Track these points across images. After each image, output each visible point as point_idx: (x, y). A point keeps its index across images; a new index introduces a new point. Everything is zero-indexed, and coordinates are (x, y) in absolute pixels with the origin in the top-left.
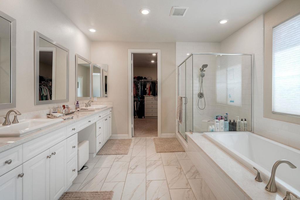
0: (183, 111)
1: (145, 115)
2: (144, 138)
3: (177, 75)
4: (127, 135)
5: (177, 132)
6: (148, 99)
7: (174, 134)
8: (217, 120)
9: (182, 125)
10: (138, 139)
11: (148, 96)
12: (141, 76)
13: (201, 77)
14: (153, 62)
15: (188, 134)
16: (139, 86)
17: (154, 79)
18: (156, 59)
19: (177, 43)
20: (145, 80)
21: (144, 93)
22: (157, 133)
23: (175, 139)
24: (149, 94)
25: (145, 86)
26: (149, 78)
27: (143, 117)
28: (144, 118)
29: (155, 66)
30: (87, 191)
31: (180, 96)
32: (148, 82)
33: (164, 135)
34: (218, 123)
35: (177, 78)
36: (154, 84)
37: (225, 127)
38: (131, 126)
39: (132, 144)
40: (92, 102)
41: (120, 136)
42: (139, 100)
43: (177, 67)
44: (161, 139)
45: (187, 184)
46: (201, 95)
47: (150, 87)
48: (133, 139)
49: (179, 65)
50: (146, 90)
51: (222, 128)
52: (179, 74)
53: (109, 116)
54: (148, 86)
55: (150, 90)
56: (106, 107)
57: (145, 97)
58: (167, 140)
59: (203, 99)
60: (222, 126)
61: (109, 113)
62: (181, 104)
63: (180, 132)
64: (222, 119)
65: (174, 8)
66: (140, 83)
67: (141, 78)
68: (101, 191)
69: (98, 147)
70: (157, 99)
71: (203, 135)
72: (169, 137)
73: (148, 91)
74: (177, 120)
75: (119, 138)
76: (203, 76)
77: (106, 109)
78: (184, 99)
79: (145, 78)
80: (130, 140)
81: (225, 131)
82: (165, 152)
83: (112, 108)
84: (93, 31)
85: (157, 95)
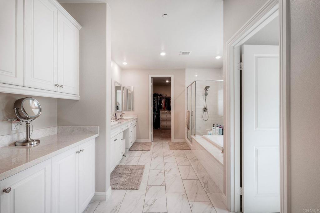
0: (190, 121)
1: (161, 127)
2: (161, 142)
3: (186, 94)
4: (148, 140)
5: (186, 138)
6: (163, 113)
7: (184, 139)
8: (214, 127)
9: (190, 132)
10: (156, 143)
12: (157, 93)
13: (205, 96)
14: (167, 81)
15: (193, 137)
16: (156, 102)
17: (168, 96)
18: (170, 79)
19: (186, 69)
20: (161, 97)
21: (160, 107)
22: (171, 139)
23: (185, 143)
24: (164, 109)
25: (160, 102)
26: (164, 95)
28: (160, 129)
29: (169, 84)
30: (130, 165)
31: (189, 110)
32: (163, 98)
33: (177, 140)
34: (214, 130)
35: (186, 97)
36: (169, 100)
37: (220, 132)
38: (151, 133)
39: (152, 146)
40: (124, 114)
41: (143, 140)
42: (156, 113)
43: (186, 88)
44: (174, 143)
45: (189, 164)
46: (205, 110)
47: (165, 103)
48: (152, 142)
49: (188, 86)
51: (217, 133)
52: (188, 94)
53: (135, 125)
54: (163, 102)
55: (165, 105)
56: (133, 118)
57: (161, 111)
58: (178, 143)
59: (206, 112)
60: (218, 132)
61: (135, 123)
62: (189, 116)
63: (188, 138)
64: (217, 126)
65: (182, 52)
66: (156, 99)
67: (158, 95)
68: (138, 165)
69: (131, 145)
70: (171, 113)
71: (202, 137)
72: (180, 142)
73: (163, 106)
74: (186, 128)
75: (142, 142)
76: (206, 95)
77: (133, 119)
78: (190, 112)
79: (161, 95)
80: (150, 143)
81: (219, 135)
82: (177, 150)
83: (137, 119)
84: (125, 64)
85: (171, 109)
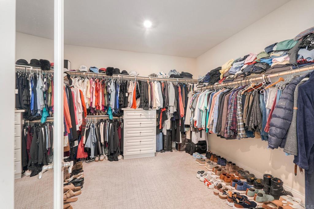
1: (126, 153)
6: (132, 116)
11: (133, 109)
12: (114, 68)
16: (112, 88)
20: (125, 77)
24: (134, 106)
25: (124, 89)
26: (133, 73)
27: (120, 157)
32: (130, 79)
36: (145, 86)
42: (111, 117)
47: (136, 91)
50: (128, 97)
54: (131, 89)
55: (137, 96)
57: (125, 112)
66: (113, 81)
67: (116, 71)
73: (131, 99)
79: (125, 72)
